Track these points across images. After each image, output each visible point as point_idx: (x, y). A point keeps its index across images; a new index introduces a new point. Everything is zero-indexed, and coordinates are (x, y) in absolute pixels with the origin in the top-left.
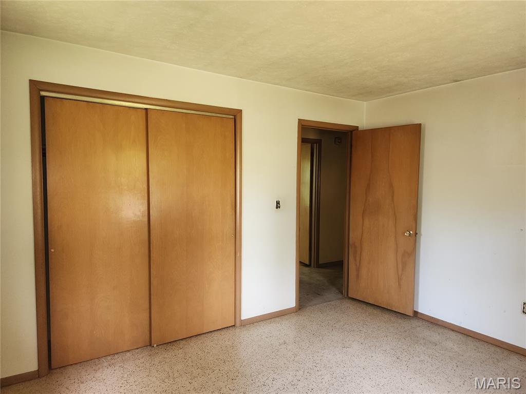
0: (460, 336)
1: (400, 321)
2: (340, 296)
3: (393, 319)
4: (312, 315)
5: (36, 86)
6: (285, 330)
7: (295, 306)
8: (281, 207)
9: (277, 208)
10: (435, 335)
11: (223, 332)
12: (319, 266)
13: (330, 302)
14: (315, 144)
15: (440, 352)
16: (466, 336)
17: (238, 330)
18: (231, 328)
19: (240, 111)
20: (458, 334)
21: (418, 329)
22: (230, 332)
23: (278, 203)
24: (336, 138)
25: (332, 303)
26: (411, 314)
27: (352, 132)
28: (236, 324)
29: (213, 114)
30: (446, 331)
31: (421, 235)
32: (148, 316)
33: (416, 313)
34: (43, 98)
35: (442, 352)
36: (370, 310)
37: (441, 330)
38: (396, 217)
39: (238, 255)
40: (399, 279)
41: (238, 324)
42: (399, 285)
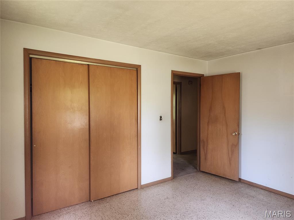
0: (266, 192)
1: (231, 184)
2: (195, 170)
3: (227, 183)
4: (181, 182)
5: (27, 52)
6: (166, 190)
7: (171, 176)
8: (162, 120)
9: (160, 120)
10: (252, 192)
11: (131, 192)
12: (181, 153)
13: (190, 174)
14: (178, 85)
15: (256, 201)
16: (270, 192)
17: (139, 191)
18: (135, 190)
19: (140, 66)
20: (265, 191)
21: (242, 188)
22: (135, 192)
23: (161, 117)
24: (189, 81)
25: (192, 174)
26: (237, 180)
27: (200, 77)
28: (139, 188)
29: (125, 68)
30: (258, 189)
31: (241, 135)
32: (89, 183)
33: (240, 179)
34: (31, 59)
35: (258, 201)
36: (213, 178)
37: (255, 189)
38: (227, 125)
39: (139, 147)
40: (230, 160)
41: (139, 187)
42: (230, 163)
